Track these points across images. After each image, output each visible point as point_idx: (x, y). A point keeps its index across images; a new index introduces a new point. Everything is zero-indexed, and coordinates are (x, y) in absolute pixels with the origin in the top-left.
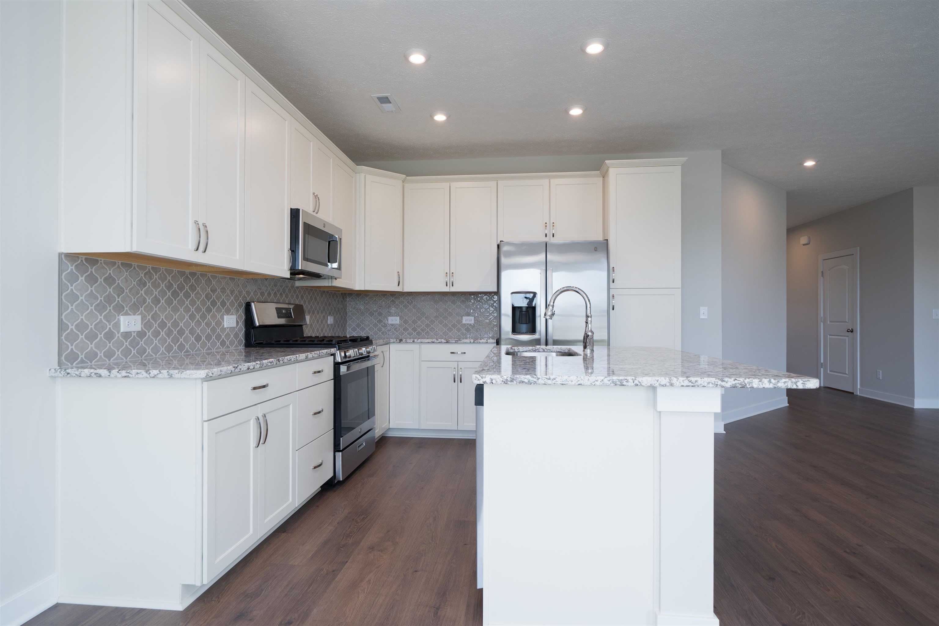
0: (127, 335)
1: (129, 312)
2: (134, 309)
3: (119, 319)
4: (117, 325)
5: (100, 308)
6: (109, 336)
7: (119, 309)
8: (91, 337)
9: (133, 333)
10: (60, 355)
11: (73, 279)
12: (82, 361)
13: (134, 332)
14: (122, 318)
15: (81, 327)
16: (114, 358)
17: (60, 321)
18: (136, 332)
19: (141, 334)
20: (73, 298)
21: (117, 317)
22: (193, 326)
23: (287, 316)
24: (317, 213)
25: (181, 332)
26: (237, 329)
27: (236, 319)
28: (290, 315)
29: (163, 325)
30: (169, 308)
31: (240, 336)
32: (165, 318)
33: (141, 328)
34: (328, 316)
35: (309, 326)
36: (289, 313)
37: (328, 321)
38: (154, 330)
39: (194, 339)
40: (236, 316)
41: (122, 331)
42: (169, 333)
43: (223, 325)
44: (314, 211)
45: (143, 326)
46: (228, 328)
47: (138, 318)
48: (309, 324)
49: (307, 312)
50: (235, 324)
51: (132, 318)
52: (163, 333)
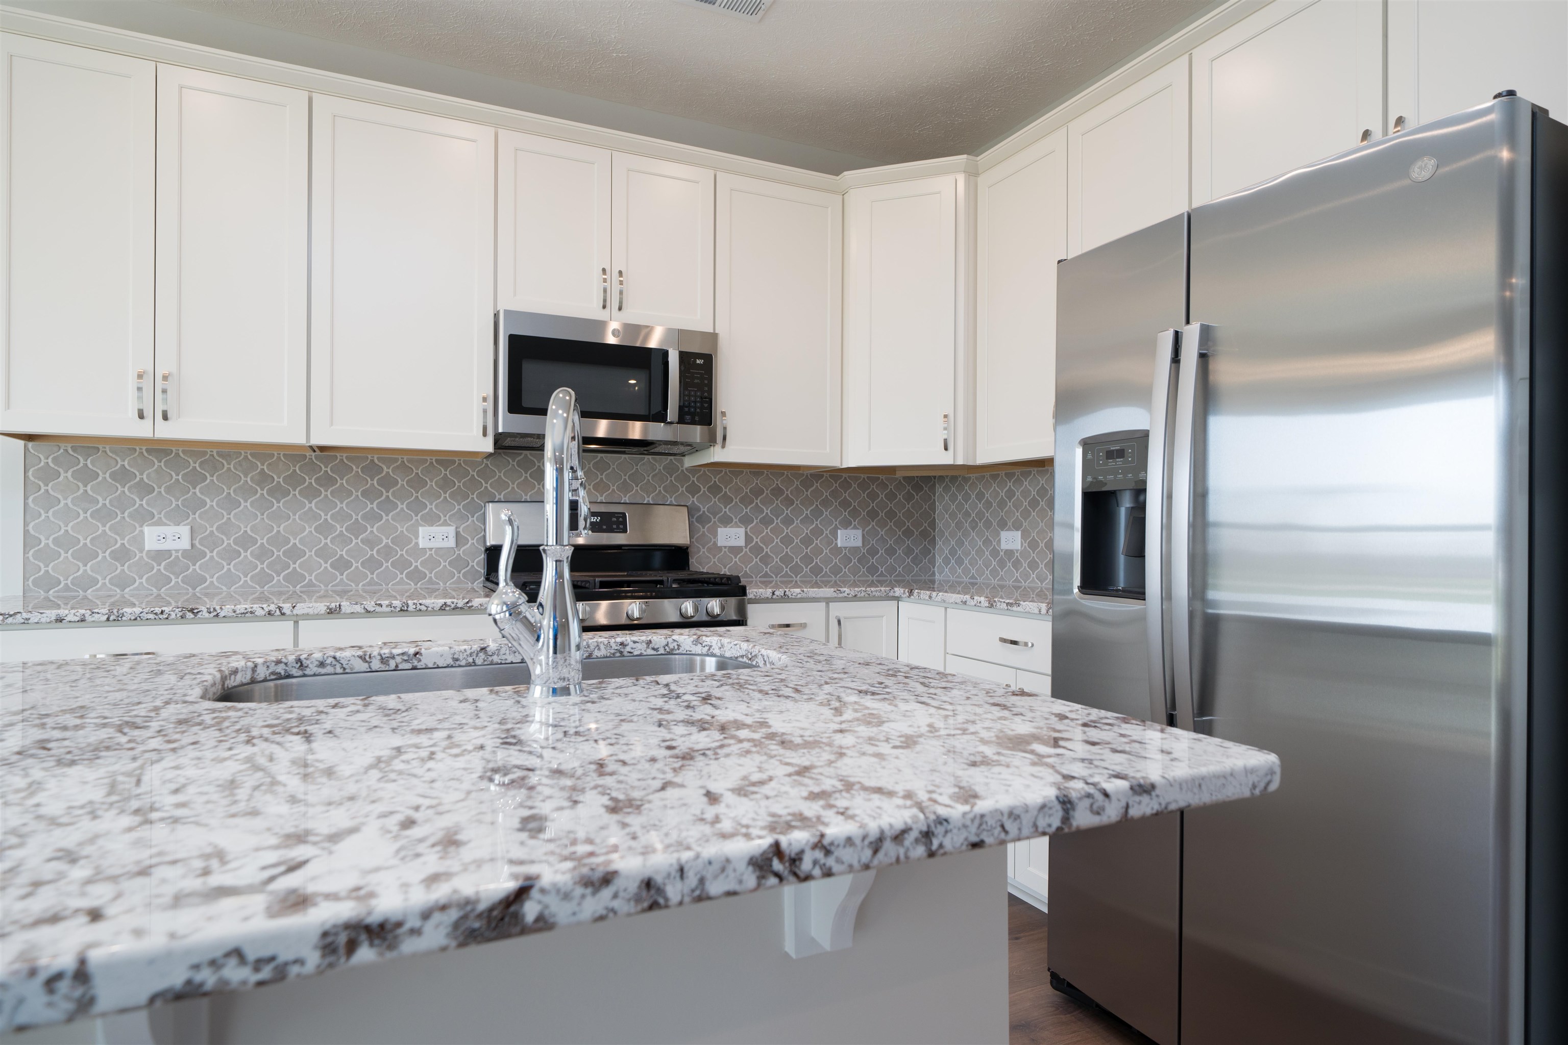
0: (160, 555)
1: (164, 519)
2: (177, 517)
3: (142, 532)
4: (139, 540)
5: (103, 515)
6: (122, 555)
7: (145, 517)
8: (86, 556)
9: (173, 552)
10: (25, 579)
11: (48, 475)
12: (67, 589)
13: (177, 551)
14: (146, 529)
15: (65, 541)
16: (132, 587)
17: (26, 532)
18: (180, 552)
19: (193, 554)
20: (50, 502)
21: (138, 529)
22: (326, 544)
23: (604, 527)
24: (620, 309)
25: (294, 553)
26: (461, 552)
27: (457, 534)
28: (618, 528)
29: (246, 541)
30: (263, 514)
31: (471, 564)
32: (252, 530)
33: (193, 545)
34: (836, 528)
35: (744, 550)
36: (614, 523)
37: (836, 540)
38: (224, 549)
39: (328, 565)
40: (456, 528)
41: (147, 548)
42: (262, 554)
43: (417, 544)
44: (604, 307)
45: (197, 542)
46: (431, 549)
47: (184, 531)
48: (746, 547)
49: (734, 520)
50: (451, 543)
51: (169, 530)
52: (247, 555)
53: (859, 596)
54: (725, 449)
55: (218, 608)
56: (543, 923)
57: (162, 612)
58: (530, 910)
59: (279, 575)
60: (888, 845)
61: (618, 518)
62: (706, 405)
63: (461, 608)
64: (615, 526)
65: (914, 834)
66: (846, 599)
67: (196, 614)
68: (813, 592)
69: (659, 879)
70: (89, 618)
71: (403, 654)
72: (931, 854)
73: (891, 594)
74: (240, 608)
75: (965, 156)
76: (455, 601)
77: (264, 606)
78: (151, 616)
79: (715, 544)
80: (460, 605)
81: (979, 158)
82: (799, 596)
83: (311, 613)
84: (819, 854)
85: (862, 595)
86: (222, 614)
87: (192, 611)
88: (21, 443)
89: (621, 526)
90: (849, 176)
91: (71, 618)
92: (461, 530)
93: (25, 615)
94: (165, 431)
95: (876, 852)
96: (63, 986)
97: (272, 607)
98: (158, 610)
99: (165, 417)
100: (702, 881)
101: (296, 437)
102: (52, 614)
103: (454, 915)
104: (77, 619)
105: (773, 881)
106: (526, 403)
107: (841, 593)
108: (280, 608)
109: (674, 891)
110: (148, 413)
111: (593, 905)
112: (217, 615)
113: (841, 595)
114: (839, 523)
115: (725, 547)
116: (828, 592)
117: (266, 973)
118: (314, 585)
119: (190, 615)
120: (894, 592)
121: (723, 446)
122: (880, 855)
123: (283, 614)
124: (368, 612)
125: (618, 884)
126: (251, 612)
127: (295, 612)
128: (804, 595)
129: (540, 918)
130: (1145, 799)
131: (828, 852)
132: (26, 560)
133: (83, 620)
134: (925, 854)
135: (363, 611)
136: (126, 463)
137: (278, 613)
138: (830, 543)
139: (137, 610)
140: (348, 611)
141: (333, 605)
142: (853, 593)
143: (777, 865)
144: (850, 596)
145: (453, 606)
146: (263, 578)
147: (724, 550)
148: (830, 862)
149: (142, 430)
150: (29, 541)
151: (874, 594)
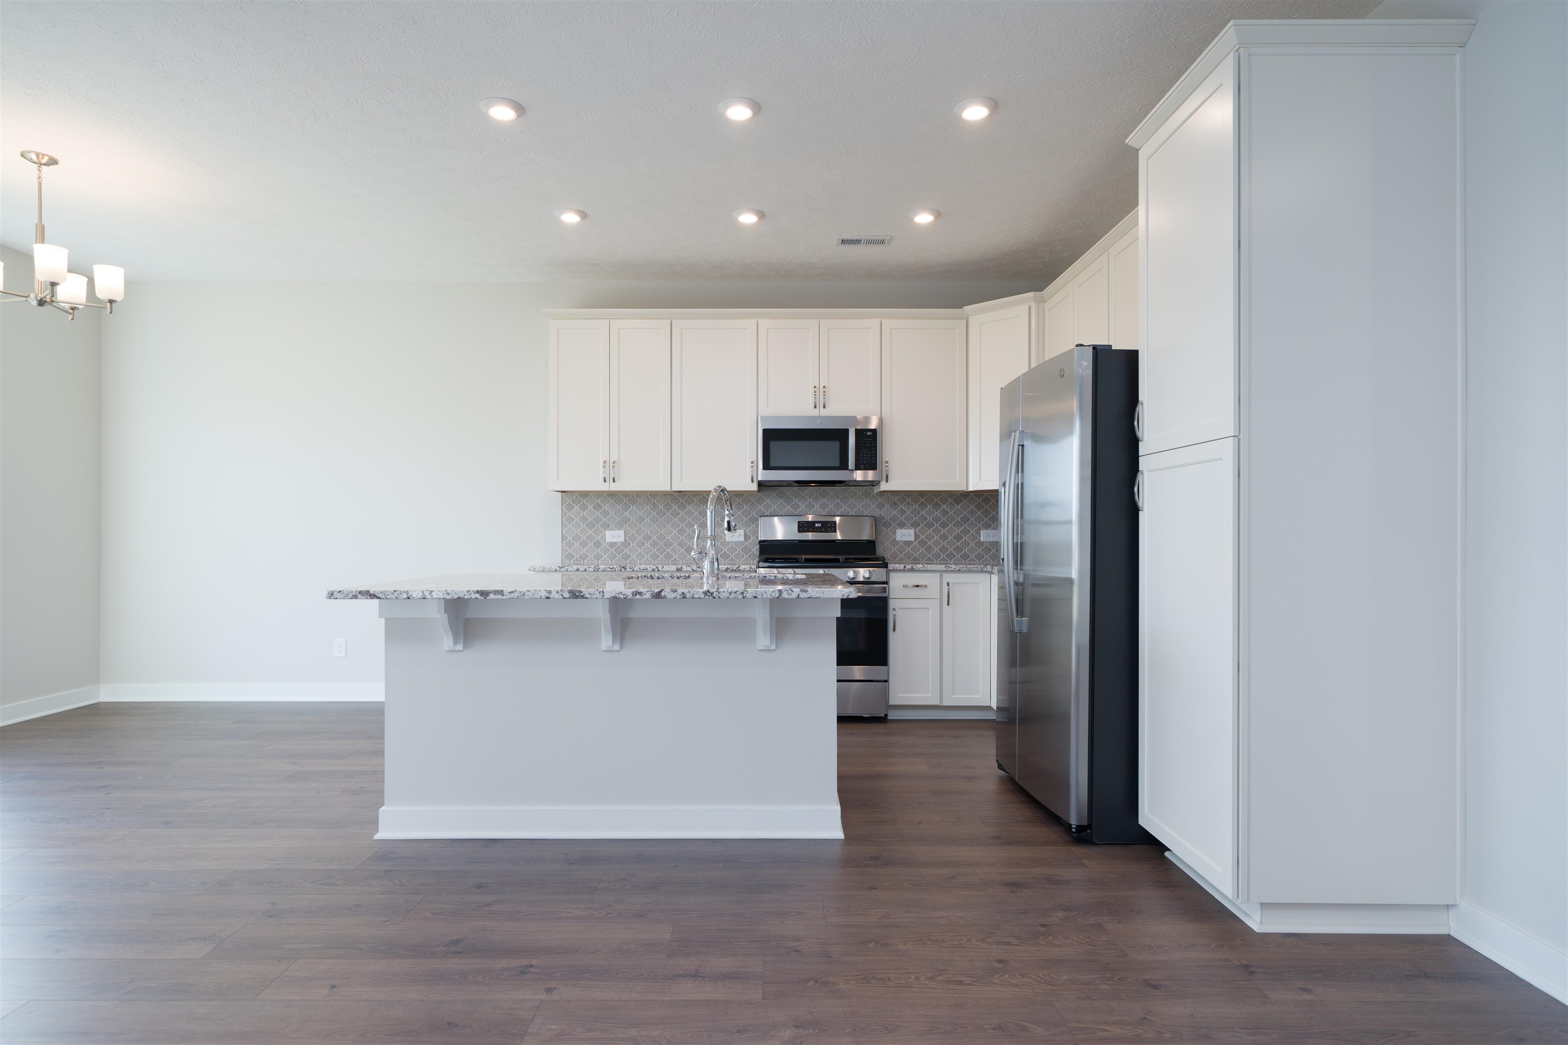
0: (612, 544)
1: (614, 527)
2: (619, 526)
3: (605, 533)
4: (604, 537)
5: (590, 526)
6: (598, 544)
7: (606, 526)
8: (584, 544)
10: (562, 555)
11: (570, 508)
12: (577, 560)
13: (619, 543)
14: (607, 532)
15: (577, 538)
17: (562, 533)
19: (625, 544)
20: (571, 520)
21: (604, 532)
22: (682, 539)
23: (823, 530)
24: (824, 407)
25: (668, 544)
26: (747, 544)
27: (745, 534)
28: (831, 530)
29: (647, 538)
30: (654, 525)
31: (752, 550)
32: (650, 532)
33: (625, 540)
34: (980, 529)
35: (914, 543)
36: (829, 527)
37: (980, 536)
38: (638, 542)
39: (683, 550)
40: (745, 531)
41: (607, 541)
42: (654, 544)
43: (725, 539)
44: (815, 407)
45: (627, 538)
46: (732, 542)
47: (622, 533)
48: (915, 541)
49: (907, 525)
50: (742, 539)
51: (616, 532)
52: (648, 544)
53: (962, 570)
54: (888, 483)
55: (633, 567)
56: (665, 597)
57: (613, 568)
58: (663, 594)
59: (661, 555)
60: (733, 593)
61: (831, 524)
62: (873, 459)
63: (735, 570)
64: (829, 529)
65: (739, 592)
66: (953, 571)
67: (625, 569)
68: (930, 567)
69: (685, 592)
70: (588, 570)
71: (684, 576)
72: (744, 597)
73: (985, 569)
74: (642, 567)
75: (1033, 293)
76: (732, 566)
77: (651, 566)
78: (609, 569)
79: (895, 539)
80: (734, 569)
81: (1042, 293)
82: (921, 569)
83: (670, 570)
84: (717, 593)
85: (964, 569)
86: (635, 570)
87: (624, 568)
88: (561, 493)
89: (833, 529)
90: (967, 308)
91: (581, 569)
92: (747, 531)
93: (567, 568)
94: (615, 487)
95: (730, 595)
96: (601, 593)
97: (654, 567)
98: (612, 567)
99: (614, 481)
100: (693, 594)
101: (667, 488)
102: (575, 567)
103: (651, 593)
104: (584, 570)
105: (707, 597)
106: (772, 464)
107: (949, 568)
108: (657, 567)
109: (688, 595)
110: (607, 479)
111: (673, 595)
112: (633, 570)
113: (949, 569)
114: (982, 525)
115: (901, 541)
116: (942, 567)
117: (625, 597)
118: (677, 560)
119: (623, 570)
120: (987, 568)
121: (887, 481)
122: (731, 595)
123: (659, 570)
124: (694, 571)
125: (678, 592)
126: (646, 569)
127: (663, 570)
128: (925, 569)
129: (664, 596)
130: (805, 593)
131: (719, 593)
132: (562, 546)
133: (586, 570)
134: (742, 597)
135: (691, 570)
136: (599, 501)
137: (657, 570)
138: (975, 538)
139: (604, 567)
140: (685, 570)
141: (679, 567)
142: (957, 568)
143: (708, 594)
144: (956, 570)
145: (731, 569)
146: (655, 557)
147: (900, 543)
148: (720, 595)
149: (605, 487)
150: (564, 538)
151: (972, 569)
